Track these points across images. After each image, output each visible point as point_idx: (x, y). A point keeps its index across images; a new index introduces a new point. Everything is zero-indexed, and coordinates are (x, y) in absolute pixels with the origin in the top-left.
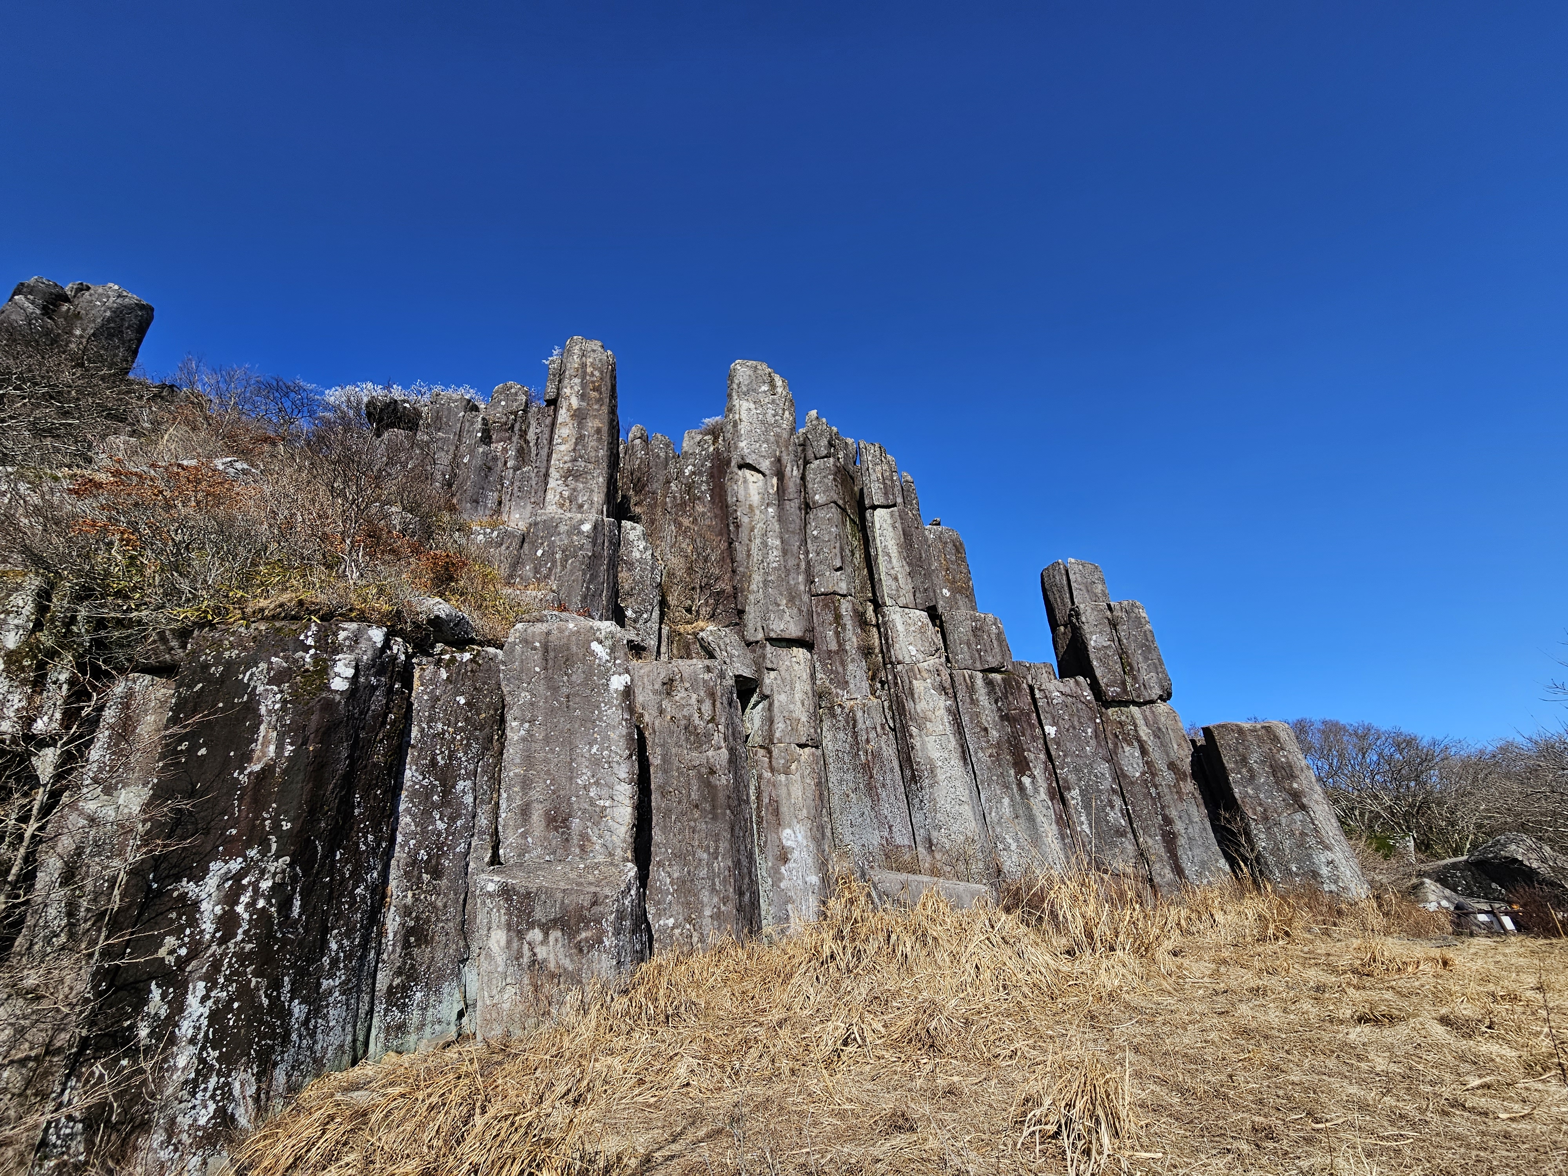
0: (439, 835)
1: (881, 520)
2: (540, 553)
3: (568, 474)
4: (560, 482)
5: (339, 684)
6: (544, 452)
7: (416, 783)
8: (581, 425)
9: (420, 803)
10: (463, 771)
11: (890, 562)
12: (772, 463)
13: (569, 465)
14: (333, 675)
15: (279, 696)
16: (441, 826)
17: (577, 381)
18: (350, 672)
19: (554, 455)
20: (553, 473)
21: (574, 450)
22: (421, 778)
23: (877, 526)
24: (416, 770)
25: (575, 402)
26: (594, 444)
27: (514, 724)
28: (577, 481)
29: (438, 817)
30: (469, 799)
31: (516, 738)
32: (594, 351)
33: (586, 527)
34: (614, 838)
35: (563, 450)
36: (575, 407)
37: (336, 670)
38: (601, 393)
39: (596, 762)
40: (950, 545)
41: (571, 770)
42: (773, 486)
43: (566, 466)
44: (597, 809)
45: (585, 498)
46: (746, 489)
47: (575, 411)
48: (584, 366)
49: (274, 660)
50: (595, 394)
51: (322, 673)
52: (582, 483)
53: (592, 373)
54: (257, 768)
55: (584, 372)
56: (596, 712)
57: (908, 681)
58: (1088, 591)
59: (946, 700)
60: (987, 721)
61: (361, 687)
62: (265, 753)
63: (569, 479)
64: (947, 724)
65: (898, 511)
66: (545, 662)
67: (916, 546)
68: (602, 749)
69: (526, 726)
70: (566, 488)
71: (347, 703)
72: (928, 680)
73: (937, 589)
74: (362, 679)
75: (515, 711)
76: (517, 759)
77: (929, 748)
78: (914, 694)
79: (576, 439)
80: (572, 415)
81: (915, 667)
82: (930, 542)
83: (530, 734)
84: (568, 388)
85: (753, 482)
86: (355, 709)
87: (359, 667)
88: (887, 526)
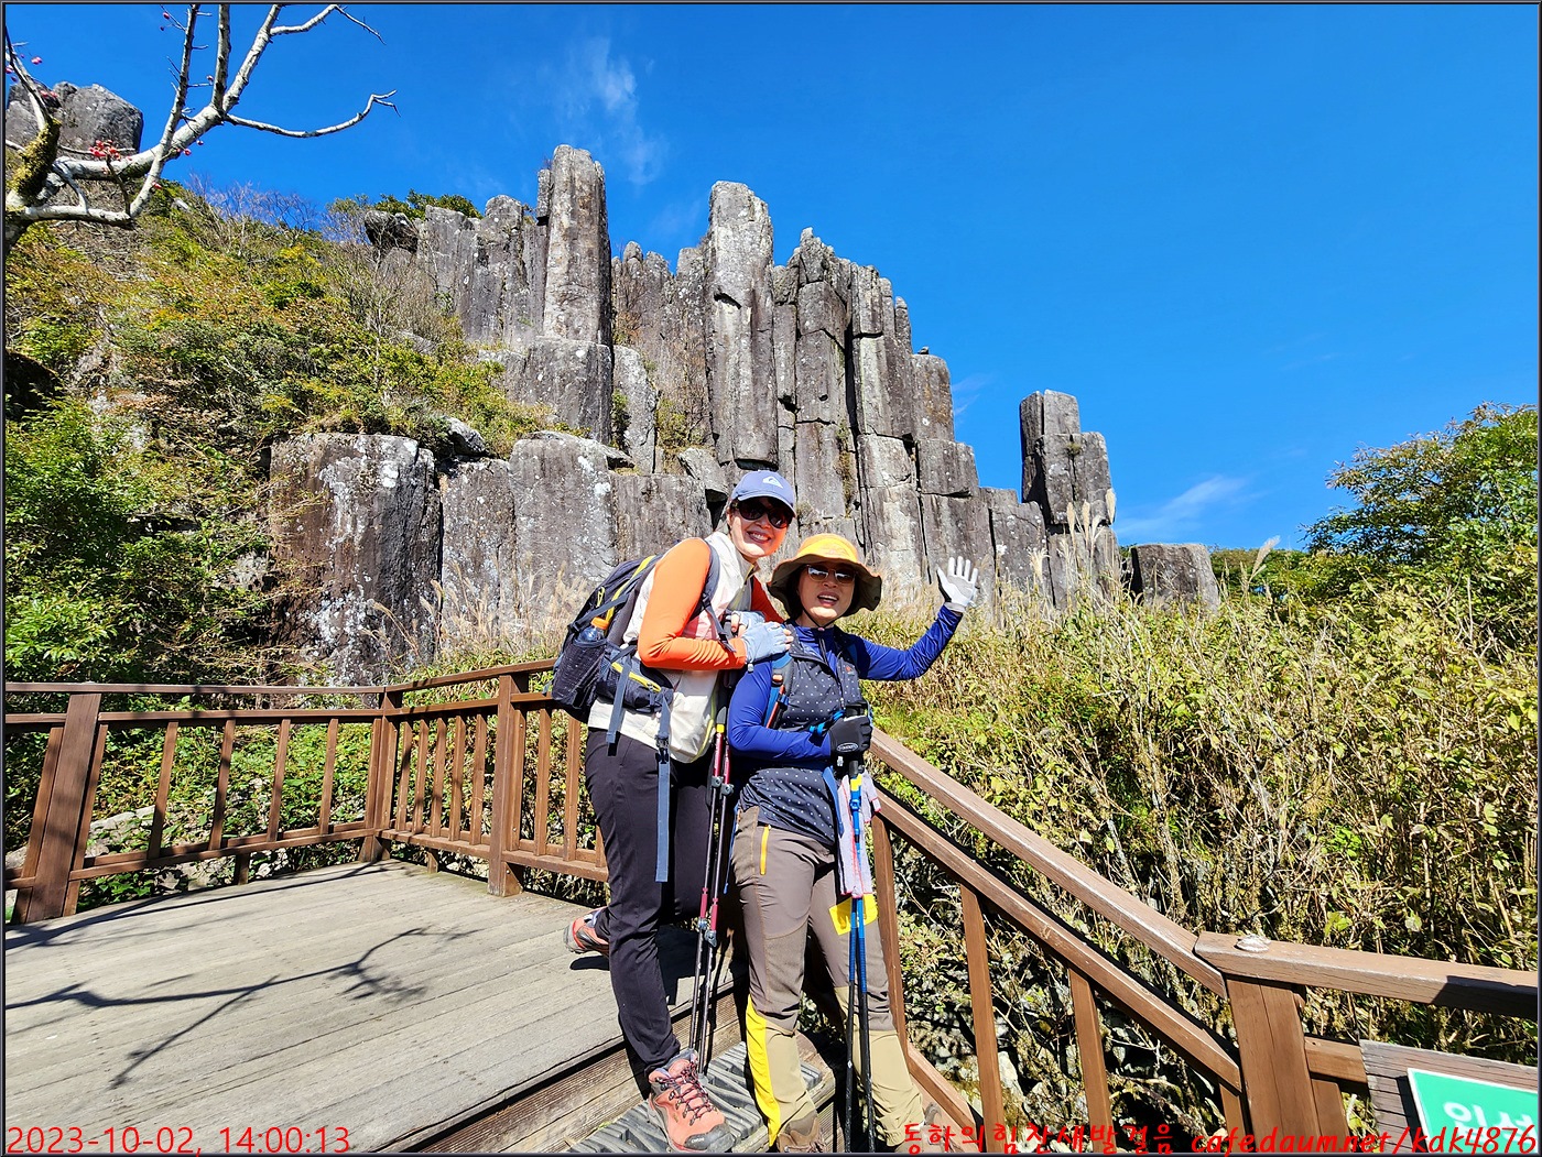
1: (866, 348)
2: (540, 378)
3: (565, 298)
4: (556, 306)
5: (388, 483)
6: (540, 274)
7: (453, 559)
8: (573, 247)
10: (488, 553)
11: (872, 391)
12: (746, 293)
13: (564, 288)
14: (383, 476)
15: (346, 490)
17: (566, 196)
18: (395, 474)
19: (549, 278)
20: (550, 298)
21: (568, 273)
22: (456, 555)
23: (863, 354)
24: (452, 550)
25: (566, 221)
26: (586, 266)
27: (522, 519)
28: (572, 305)
30: (494, 573)
31: (525, 530)
32: (582, 162)
33: (581, 354)
35: (557, 271)
36: (566, 227)
38: (591, 211)
39: (586, 549)
40: (935, 375)
42: (747, 318)
43: (561, 289)
45: (581, 323)
46: (722, 319)
47: (567, 230)
48: (572, 179)
49: (338, 462)
50: (585, 212)
51: (374, 474)
52: (578, 307)
53: (581, 187)
54: (341, 540)
55: (573, 187)
56: (585, 512)
57: (879, 503)
58: (1059, 423)
59: (911, 521)
60: (947, 540)
61: (404, 486)
62: (344, 528)
63: (564, 303)
64: (910, 541)
65: (885, 339)
66: (543, 472)
67: (898, 375)
68: (591, 539)
69: (532, 520)
70: (562, 313)
71: (397, 497)
72: (897, 503)
73: (918, 418)
74: (405, 480)
75: (523, 509)
76: (527, 545)
77: (892, 561)
78: (883, 515)
79: (569, 261)
80: (563, 235)
81: (887, 490)
82: (915, 371)
83: (535, 527)
84: (558, 204)
85: (729, 313)
86: (403, 502)
87: (403, 471)
88: (872, 355)
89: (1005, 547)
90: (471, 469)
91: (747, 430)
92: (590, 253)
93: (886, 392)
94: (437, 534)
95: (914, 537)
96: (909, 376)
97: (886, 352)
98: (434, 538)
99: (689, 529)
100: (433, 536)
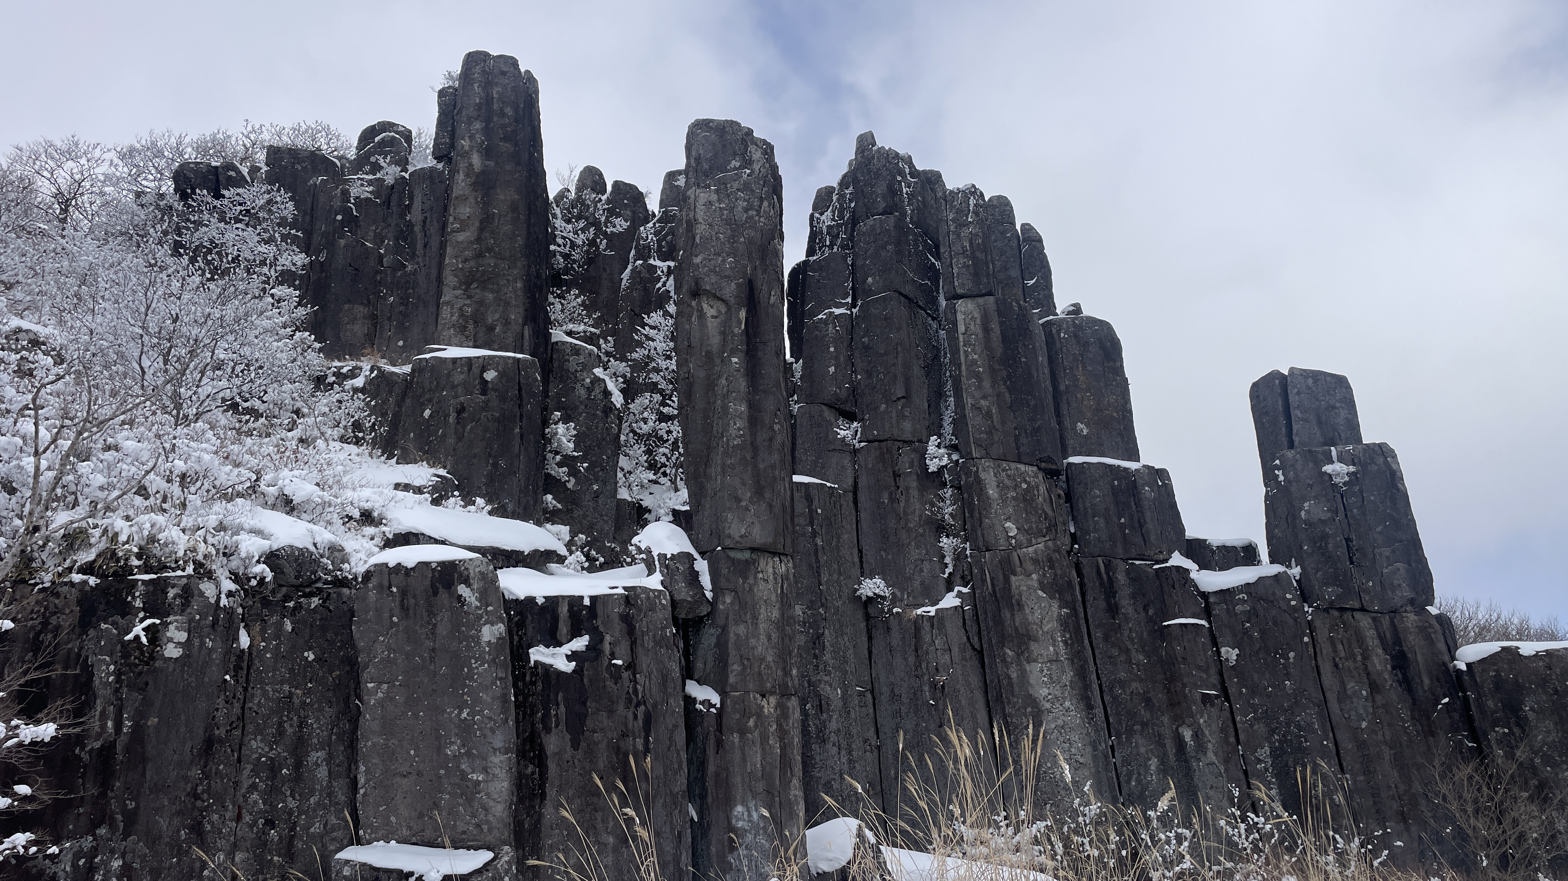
0: (290, 813)
1: (967, 315)
3: (471, 280)
4: (459, 292)
5: (172, 651)
6: (435, 242)
7: (261, 756)
8: (486, 202)
9: (268, 778)
10: (315, 741)
12: (738, 285)
13: (472, 263)
14: (165, 640)
15: (112, 667)
16: (292, 804)
17: (478, 125)
18: (182, 636)
19: (449, 250)
20: (450, 279)
21: (479, 240)
22: (267, 749)
23: (961, 328)
24: (262, 741)
25: (476, 160)
26: (507, 228)
27: (370, 685)
28: (484, 288)
29: (288, 793)
30: (322, 773)
31: (372, 702)
32: (504, 73)
33: (491, 375)
34: (490, 818)
35: (462, 238)
36: (477, 171)
37: (169, 634)
38: (516, 145)
39: (466, 729)
41: (438, 737)
42: (740, 323)
43: (467, 265)
44: (469, 784)
45: (497, 316)
47: (478, 176)
48: (489, 100)
49: (103, 626)
50: (505, 147)
52: (492, 291)
53: (501, 110)
54: (97, 745)
55: (491, 112)
56: (466, 670)
57: (1001, 577)
58: (1320, 422)
59: (1060, 607)
60: (1131, 639)
61: (195, 650)
62: (103, 726)
63: (472, 286)
64: (1061, 644)
65: (997, 301)
66: (404, 609)
67: (1023, 360)
68: (472, 714)
69: (385, 686)
70: (468, 302)
71: (183, 671)
72: (1034, 576)
73: (1067, 423)
74: (197, 642)
75: (371, 669)
76: (375, 726)
77: (1031, 682)
78: (1011, 597)
79: (481, 222)
80: (474, 183)
81: (1015, 554)
82: (1058, 345)
83: (389, 697)
84: (467, 138)
85: (713, 317)
86: (190, 676)
87: (192, 629)
88: (976, 328)
89: (1237, 651)
90: (298, 607)
91: (740, 500)
92: (514, 208)
93: (1003, 388)
94: (238, 718)
95: (1068, 636)
96: (1042, 359)
97: (1001, 324)
98: (234, 725)
99: (638, 676)
100: (233, 722)
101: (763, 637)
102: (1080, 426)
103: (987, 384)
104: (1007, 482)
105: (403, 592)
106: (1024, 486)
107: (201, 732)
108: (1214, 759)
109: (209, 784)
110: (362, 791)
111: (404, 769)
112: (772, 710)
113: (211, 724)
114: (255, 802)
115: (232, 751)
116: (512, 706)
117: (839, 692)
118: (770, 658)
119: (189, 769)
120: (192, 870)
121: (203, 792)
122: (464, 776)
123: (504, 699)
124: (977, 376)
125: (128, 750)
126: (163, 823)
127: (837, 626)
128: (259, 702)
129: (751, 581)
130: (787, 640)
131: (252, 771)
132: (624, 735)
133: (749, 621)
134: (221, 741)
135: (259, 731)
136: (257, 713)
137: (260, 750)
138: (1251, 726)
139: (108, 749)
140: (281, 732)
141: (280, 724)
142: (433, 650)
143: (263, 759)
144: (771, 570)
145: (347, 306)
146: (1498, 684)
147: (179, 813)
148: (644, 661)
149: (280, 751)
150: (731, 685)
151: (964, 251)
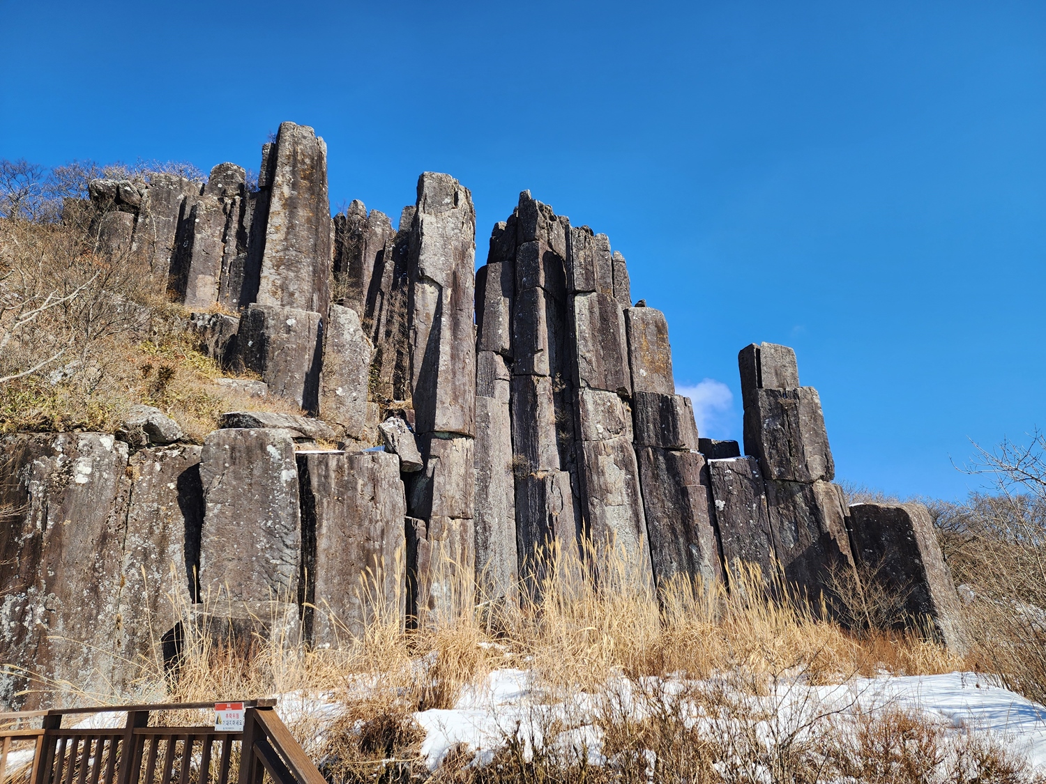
0: (156, 582)
1: (581, 304)
2: (250, 343)
3: (281, 263)
4: (273, 271)
5: (81, 479)
6: (258, 240)
7: (138, 546)
8: (292, 215)
9: (142, 560)
10: (173, 538)
12: (447, 274)
13: (282, 254)
14: (77, 473)
15: (41, 488)
16: (157, 576)
17: (288, 168)
18: (88, 470)
19: (267, 245)
20: (267, 262)
21: (286, 239)
22: (142, 542)
23: (577, 311)
24: (138, 537)
25: (286, 191)
26: (305, 233)
27: (210, 505)
28: (288, 269)
29: (155, 569)
31: (211, 515)
32: (305, 137)
33: (291, 322)
34: (283, 587)
35: (276, 237)
36: (286, 197)
37: (79, 469)
38: (311, 182)
39: (270, 533)
40: (652, 327)
41: (252, 537)
42: (447, 297)
43: (278, 255)
44: (271, 566)
45: (296, 287)
46: (424, 299)
47: (286, 200)
48: (295, 152)
49: (35, 462)
50: (305, 183)
51: (69, 472)
52: (293, 271)
53: (303, 160)
54: (30, 536)
55: (295, 159)
56: (271, 497)
57: (593, 456)
58: (776, 374)
59: (626, 474)
60: (665, 494)
61: (96, 480)
62: (34, 526)
63: (281, 268)
64: (625, 495)
65: (598, 296)
66: (233, 460)
67: (612, 331)
68: (275, 523)
69: (219, 506)
70: (278, 277)
71: (88, 492)
72: (612, 456)
73: (634, 369)
74: (97, 474)
75: (210, 496)
76: (213, 530)
77: (607, 516)
78: (598, 468)
79: (288, 229)
80: (284, 204)
81: (601, 443)
82: (632, 323)
83: (221, 512)
84: (280, 176)
85: (431, 293)
86: (93, 495)
87: (96, 466)
88: (586, 312)
89: (724, 502)
90: (165, 456)
91: (444, 403)
92: (309, 220)
93: (599, 346)
94: (124, 523)
95: (630, 491)
96: (622, 331)
97: (600, 308)
98: (121, 527)
99: (378, 504)
100: (120, 525)
101: (454, 485)
102: (642, 371)
103: (590, 344)
104: (599, 401)
105: (233, 449)
106: (609, 404)
107: (99, 530)
108: (708, 563)
109: (103, 563)
110: (202, 569)
111: (230, 556)
112: (458, 528)
113: (106, 525)
114: (133, 575)
115: (119, 542)
116: (299, 519)
117: (497, 520)
118: (457, 497)
119: (90, 552)
120: (91, 615)
121: (99, 567)
122: (267, 561)
123: (294, 515)
124: (584, 339)
125: (50, 539)
126: (72, 586)
127: (497, 481)
128: (138, 513)
129: (448, 451)
130: (468, 487)
131: (132, 555)
132: (368, 539)
133: (446, 475)
134: (112, 536)
135: (137, 531)
136: (136, 520)
137: (137, 543)
138: (731, 545)
139: (37, 540)
140: (151, 532)
141: (151, 527)
142: (251, 484)
143: (139, 548)
144: (460, 445)
145: (200, 276)
146: (868, 524)
147: (83, 579)
148: (382, 496)
149: (151, 544)
150: (434, 513)
151: (581, 265)
